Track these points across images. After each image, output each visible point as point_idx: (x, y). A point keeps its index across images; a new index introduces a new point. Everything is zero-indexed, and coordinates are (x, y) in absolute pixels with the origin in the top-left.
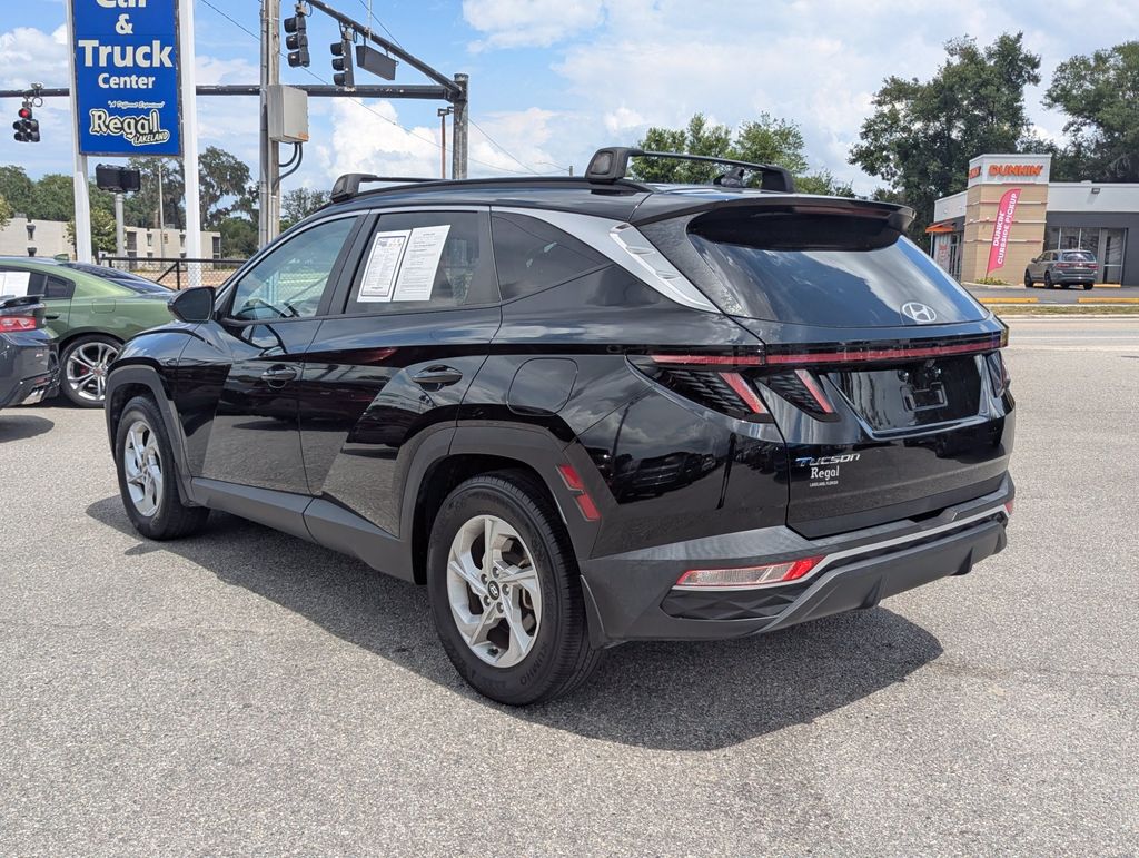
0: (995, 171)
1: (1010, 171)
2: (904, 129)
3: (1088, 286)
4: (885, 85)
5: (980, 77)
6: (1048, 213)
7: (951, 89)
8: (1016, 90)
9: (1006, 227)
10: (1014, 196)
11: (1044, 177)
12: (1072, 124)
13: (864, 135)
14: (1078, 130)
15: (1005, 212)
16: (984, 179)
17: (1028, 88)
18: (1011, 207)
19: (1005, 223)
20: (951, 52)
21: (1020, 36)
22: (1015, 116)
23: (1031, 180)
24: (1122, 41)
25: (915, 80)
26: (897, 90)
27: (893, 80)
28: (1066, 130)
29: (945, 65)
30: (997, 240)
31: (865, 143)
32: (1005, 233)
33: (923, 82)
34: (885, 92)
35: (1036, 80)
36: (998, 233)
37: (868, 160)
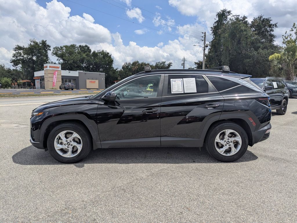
0: (50, 67)
1: (53, 67)
2: (23, 56)
3: (72, 89)
4: (16, 46)
5: (39, 47)
6: (62, 76)
7: (33, 49)
8: (46, 51)
9: (56, 78)
10: (56, 72)
11: (60, 69)
12: (58, 59)
13: (13, 57)
14: (59, 60)
15: (55, 75)
16: (48, 68)
17: (49, 51)
18: (56, 74)
19: (55, 77)
20: (31, 42)
21: (46, 41)
22: (47, 56)
23: (58, 69)
24: (65, 45)
25: (24, 46)
26: (19, 48)
27: (18, 46)
28: (57, 60)
29: (30, 44)
30: (54, 81)
31: (14, 58)
32: (56, 79)
33: (25, 47)
34: (16, 48)
35: (50, 50)
36: (54, 79)
37: (15, 62)
